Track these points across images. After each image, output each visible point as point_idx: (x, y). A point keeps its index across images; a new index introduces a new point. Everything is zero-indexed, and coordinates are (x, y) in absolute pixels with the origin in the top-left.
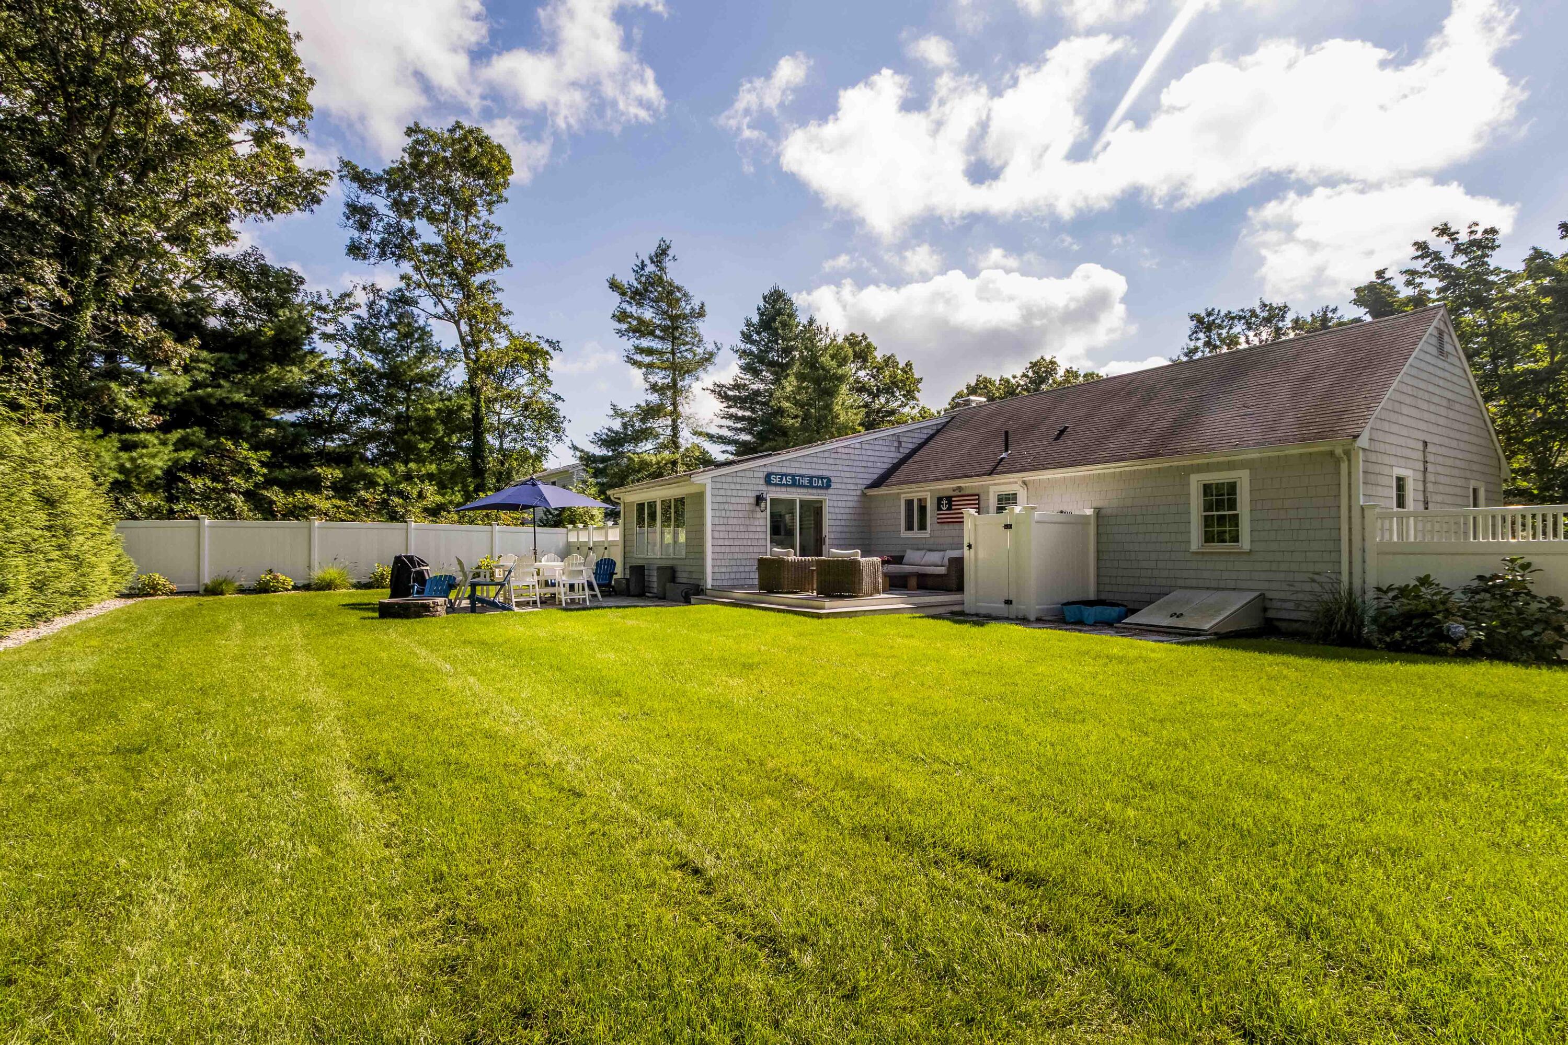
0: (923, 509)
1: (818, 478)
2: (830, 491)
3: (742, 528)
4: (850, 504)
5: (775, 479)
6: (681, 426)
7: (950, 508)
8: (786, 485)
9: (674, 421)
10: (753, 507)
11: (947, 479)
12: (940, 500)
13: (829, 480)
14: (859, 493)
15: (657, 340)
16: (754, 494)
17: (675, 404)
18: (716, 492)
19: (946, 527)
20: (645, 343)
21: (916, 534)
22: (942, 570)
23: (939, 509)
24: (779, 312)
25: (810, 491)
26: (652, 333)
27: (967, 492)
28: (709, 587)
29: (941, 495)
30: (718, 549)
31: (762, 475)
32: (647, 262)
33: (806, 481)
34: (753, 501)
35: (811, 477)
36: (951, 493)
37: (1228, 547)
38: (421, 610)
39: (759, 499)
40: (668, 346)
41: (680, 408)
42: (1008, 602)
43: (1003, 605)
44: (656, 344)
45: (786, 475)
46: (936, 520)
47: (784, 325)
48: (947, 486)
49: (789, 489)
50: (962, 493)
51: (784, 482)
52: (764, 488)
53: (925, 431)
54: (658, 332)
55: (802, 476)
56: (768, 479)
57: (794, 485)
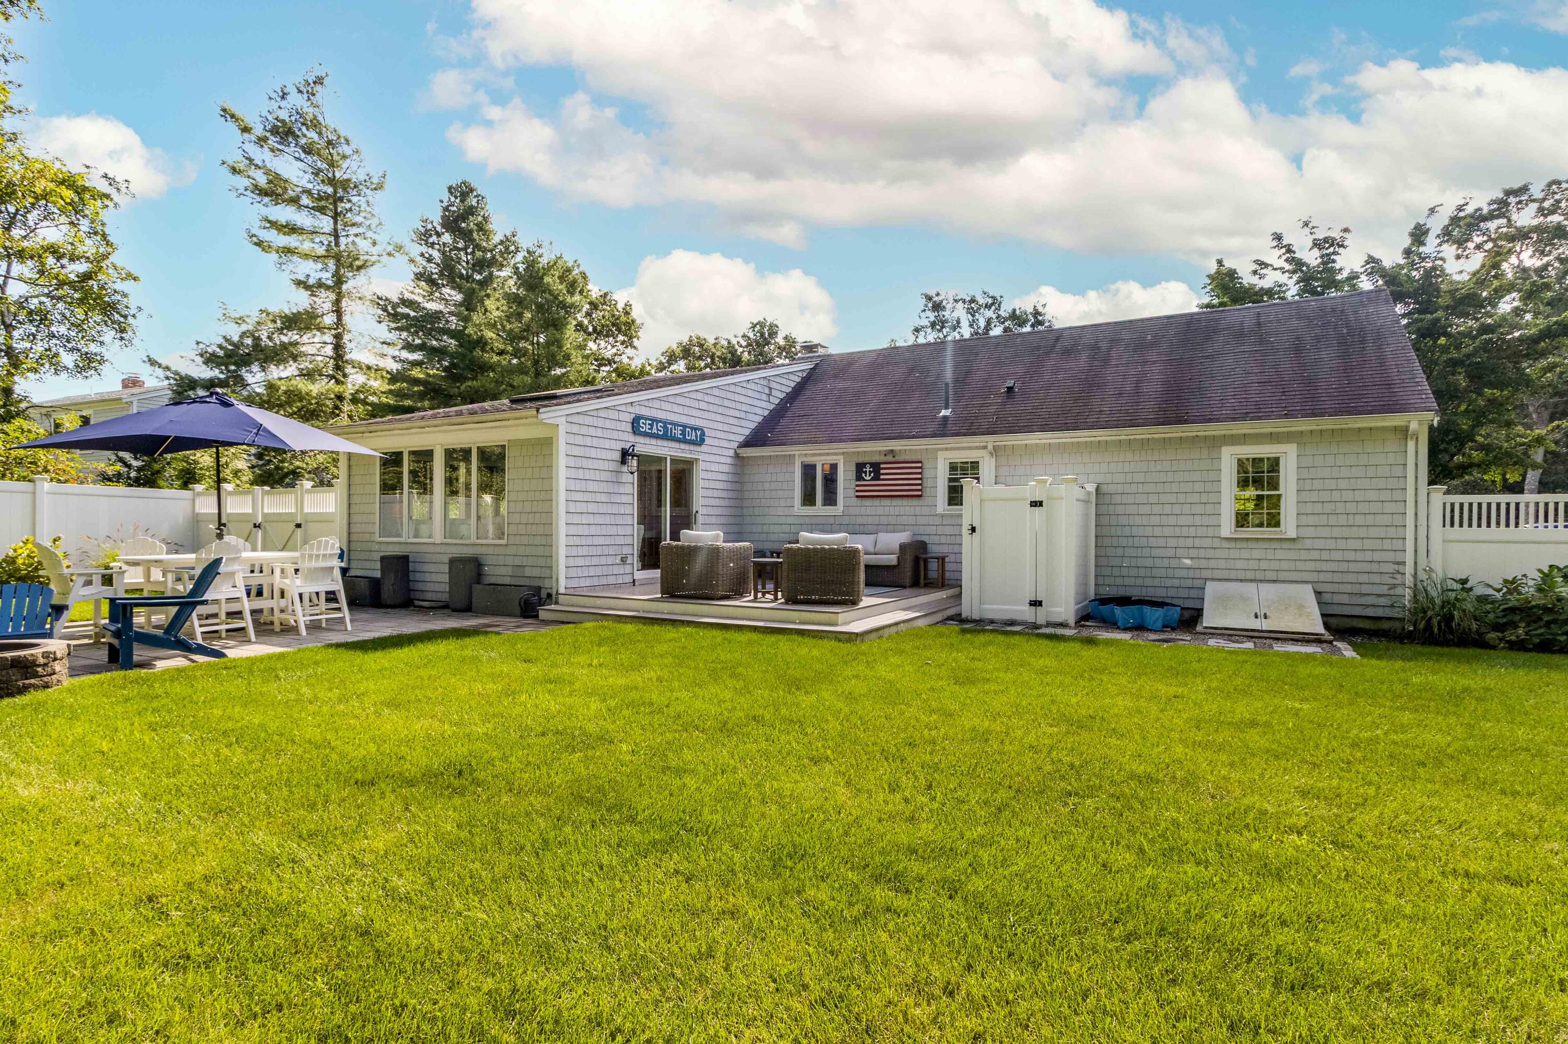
0: (830, 480)
1: (692, 428)
2: (704, 448)
3: (603, 498)
4: (726, 468)
5: (645, 428)
6: (349, 346)
7: (877, 477)
8: (656, 436)
9: (338, 337)
10: (613, 466)
11: (870, 439)
12: (860, 467)
13: (703, 434)
14: (731, 453)
15: (305, 212)
16: (620, 446)
17: (339, 312)
18: (571, 439)
19: (868, 502)
20: (284, 213)
21: (819, 509)
22: (892, 559)
23: (859, 478)
24: (471, 211)
25: (683, 446)
26: (295, 201)
27: (908, 458)
28: (562, 590)
29: (861, 460)
30: (574, 530)
31: (629, 418)
32: (291, 90)
33: (678, 432)
34: (617, 456)
35: (685, 427)
36: (882, 458)
37: (1267, 532)
38: (14, 674)
39: (625, 455)
40: (326, 223)
41: (346, 319)
42: (1036, 603)
43: (1027, 607)
44: (303, 219)
45: (658, 421)
46: (852, 493)
47: (481, 228)
48: (873, 449)
49: (660, 442)
50: (898, 458)
51: (654, 431)
52: (632, 438)
53: (792, 377)
54: (305, 200)
55: (675, 424)
56: (635, 423)
57: (667, 437)
